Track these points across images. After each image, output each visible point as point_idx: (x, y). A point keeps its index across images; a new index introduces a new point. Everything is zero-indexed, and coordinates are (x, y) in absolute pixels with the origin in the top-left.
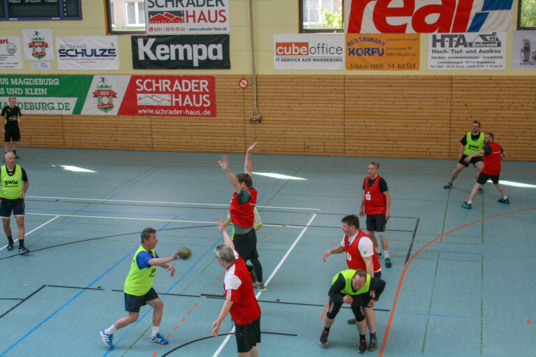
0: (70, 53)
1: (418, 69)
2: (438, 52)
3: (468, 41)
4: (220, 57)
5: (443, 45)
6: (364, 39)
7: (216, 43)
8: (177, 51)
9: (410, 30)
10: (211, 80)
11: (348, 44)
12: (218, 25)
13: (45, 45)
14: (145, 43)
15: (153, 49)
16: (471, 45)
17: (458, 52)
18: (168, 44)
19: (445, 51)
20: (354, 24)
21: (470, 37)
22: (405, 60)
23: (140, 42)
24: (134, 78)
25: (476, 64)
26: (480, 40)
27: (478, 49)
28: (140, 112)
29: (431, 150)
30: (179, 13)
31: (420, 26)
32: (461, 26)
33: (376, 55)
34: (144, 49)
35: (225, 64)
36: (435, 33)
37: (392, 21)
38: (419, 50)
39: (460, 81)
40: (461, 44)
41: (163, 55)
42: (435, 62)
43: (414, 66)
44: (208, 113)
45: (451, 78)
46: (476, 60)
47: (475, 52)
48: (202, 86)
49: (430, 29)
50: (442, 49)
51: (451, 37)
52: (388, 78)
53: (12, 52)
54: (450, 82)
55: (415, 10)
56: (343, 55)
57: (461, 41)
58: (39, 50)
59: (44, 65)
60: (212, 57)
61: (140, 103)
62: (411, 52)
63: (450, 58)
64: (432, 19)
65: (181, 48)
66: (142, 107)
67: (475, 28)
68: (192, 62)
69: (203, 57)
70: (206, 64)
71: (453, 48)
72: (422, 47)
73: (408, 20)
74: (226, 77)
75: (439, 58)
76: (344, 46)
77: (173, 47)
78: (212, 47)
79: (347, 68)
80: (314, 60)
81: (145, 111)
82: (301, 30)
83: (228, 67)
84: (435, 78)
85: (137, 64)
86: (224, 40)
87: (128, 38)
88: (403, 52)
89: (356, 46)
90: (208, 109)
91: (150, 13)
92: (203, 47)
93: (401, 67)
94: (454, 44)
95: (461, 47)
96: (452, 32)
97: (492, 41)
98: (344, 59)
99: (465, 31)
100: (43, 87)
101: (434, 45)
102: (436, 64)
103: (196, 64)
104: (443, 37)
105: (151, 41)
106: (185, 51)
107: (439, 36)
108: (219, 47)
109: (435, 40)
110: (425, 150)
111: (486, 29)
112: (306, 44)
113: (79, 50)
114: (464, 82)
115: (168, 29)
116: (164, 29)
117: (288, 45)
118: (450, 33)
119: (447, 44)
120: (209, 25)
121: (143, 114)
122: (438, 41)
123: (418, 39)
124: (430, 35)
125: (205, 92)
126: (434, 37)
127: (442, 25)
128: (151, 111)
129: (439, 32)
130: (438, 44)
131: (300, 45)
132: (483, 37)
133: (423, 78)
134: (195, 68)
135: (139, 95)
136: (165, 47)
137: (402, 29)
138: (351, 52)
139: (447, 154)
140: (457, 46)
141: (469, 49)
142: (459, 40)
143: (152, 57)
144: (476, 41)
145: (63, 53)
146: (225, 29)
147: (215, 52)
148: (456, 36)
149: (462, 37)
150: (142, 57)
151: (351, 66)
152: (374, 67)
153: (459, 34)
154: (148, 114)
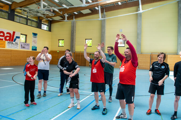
1: (5, 48)
5: (9, 44)
9: (4, 40)
19: (10, 45)
21: (14, 43)
22: (3, 46)
26: (15, 43)
31: (6, 40)
32: (12, 41)
36: (8, 41)
38: (5, 44)
42: (8, 47)
43: (4, 47)
49: (7, 40)
51: (11, 42)
55: (5, 36)
62: (4, 44)
64: (8, 38)
67: (15, 41)
72: (6, 44)
73: (3, 38)
84: (8, 50)
88: (2, 44)
93: (2, 47)
95: (12, 44)
97: (17, 44)
99: (13, 41)
101: (8, 44)
104: (10, 42)
107: (9, 42)
109: (8, 43)
111: (16, 41)
119: (10, 43)
123: (5, 42)
126: (8, 42)
127: (9, 40)
130: (9, 43)
132: (16, 43)
133: (6, 50)
137: (2, 39)
149: (12, 42)
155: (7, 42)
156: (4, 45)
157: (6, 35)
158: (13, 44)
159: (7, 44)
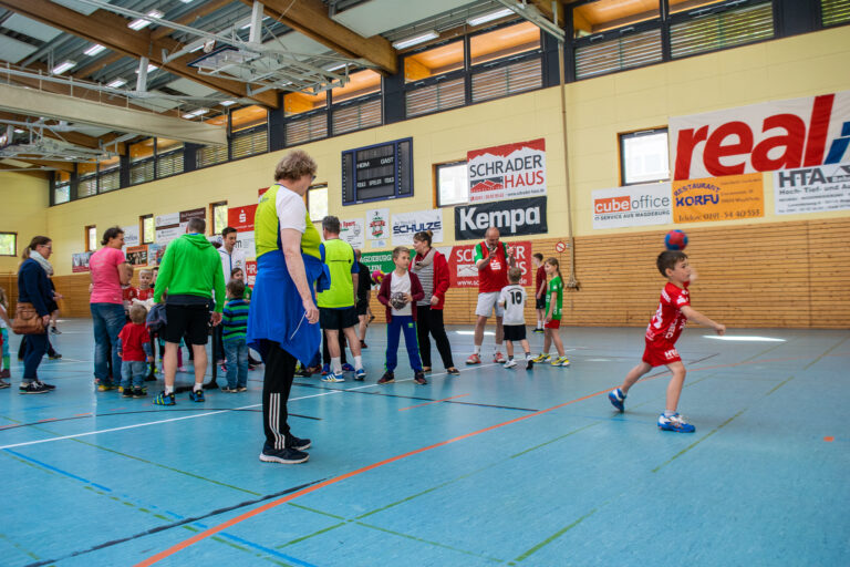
0: (402, 229)
1: (763, 215)
2: (788, 192)
3: (826, 175)
4: (537, 220)
5: (793, 184)
6: (694, 186)
7: (533, 206)
8: (496, 218)
9: (749, 169)
10: (527, 245)
11: (676, 194)
12: (535, 187)
13: (382, 224)
14: (467, 213)
15: (474, 218)
16: (830, 179)
17: (813, 190)
18: (488, 212)
19: (797, 191)
20: (682, 170)
21: (827, 170)
22: (745, 206)
23: (463, 212)
24: (455, 249)
25: (839, 204)
26: (843, 173)
27: (841, 185)
28: (459, 283)
29: (786, 317)
30: (498, 180)
32: (814, 157)
33: (709, 203)
34: (466, 219)
35: (542, 228)
36: (782, 169)
37: (726, 161)
38: (762, 192)
39: (819, 226)
40: (818, 180)
41: (482, 223)
42: (785, 206)
43: (757, 213)
44: (524, 281)
45: (806, 223)
46: (838, 198)
47: (837, 188)
48: (518, 252)
49: (775, 165)
50: (793, 188)
51: (803, 173)
52: (724, 229)
53: (357, 232)
54: (805, 227)
55: (755, 145)
56: (671, 206)
57: (817, 176)
58: (378, 229)
59: (381, 243)
60: (530, 222)
61: (459, 274)
62: (753, 195)
63: (803, 198)
64: (776, 153)
65: (499, 214)
66: (461, 279)
68: (509, 228)
69: (521, 223)
70: (524, 230)
71: (807, 186)
73: (746, 158)
74: (542, 242)
75: (789, 200)
76: (670, 196)
77: (492, 214)
78: (530, 210)
79: (676, 221)
80: (637, 215)
81: (464, 283)
82: (623, 183)
83: (545, 231)
84: (787, 225)
85: (460, 235)
86: (541, 202)
87: (452, 210)
88: (742, 197)
89: (684, 195)
90: (525, 277)
91: (473, 183)
92: (520, 211)
93: (740, 215)
94: (808, 180)
95: (817, 184)
96: (805, 165)
98: (671, 211)
99: (819, 163)
100: (378, 263)
101: (782, 185)
102: (786, 208)
103: (513, 230)
104: (793, 173)
105: (472, 210)
106: (504, 217)
107: (787, 173)
108: (537, 210)
109: (782, 179)
110: (776, 317)
112: (627, 198)
113: (410, 226)
114: (824, 226)
115: (487, 197)
116: (485, 197)
117: (608, 201)
118: (802, 168)
120: (528, 188)
121: (462, 286)
122: (787, 179)
123: (759, 180)
124: (775, 174)
125: (521, 259)
126: (781, 174)
127: (791, 160)
128: (469, 283)
129: (787, 168)
130: (787, 183)
131: (620, 200)
134: (512, 235)
135: (459, 267)
136: (485, 215)
137: (739, 169)
138: (679, 203)
139: (808, 322)
140: (811, 183)
141: (828, 185)
142: (814, 175)
143: (473, 227)
144: (838, 174)
145: (397, 230)
146: (542, 190)
147: (532, 217)
148: (809, 171)
149: (818, 171)
150: (463, 228)
151: (680, 219)
152: (707, 217)
153: (813, 168)
154: (467, 286)
155: (770, 178)
156: (757, 199)
157: (759, 137)
158: (822, 180)
159: (778, 189)
